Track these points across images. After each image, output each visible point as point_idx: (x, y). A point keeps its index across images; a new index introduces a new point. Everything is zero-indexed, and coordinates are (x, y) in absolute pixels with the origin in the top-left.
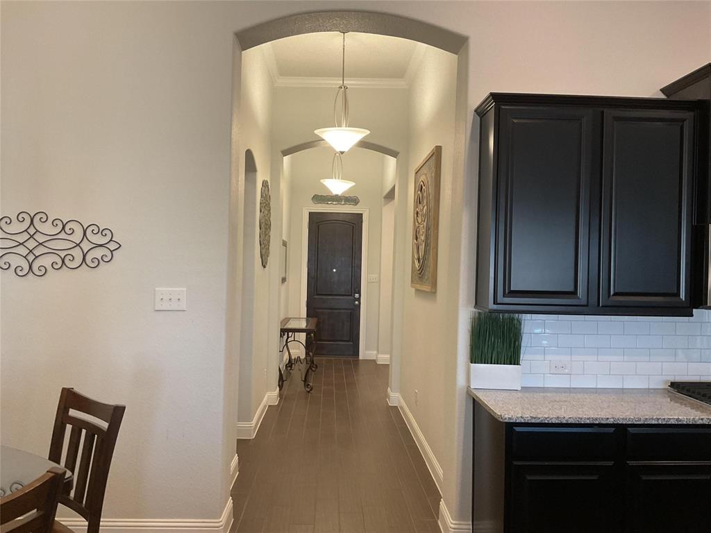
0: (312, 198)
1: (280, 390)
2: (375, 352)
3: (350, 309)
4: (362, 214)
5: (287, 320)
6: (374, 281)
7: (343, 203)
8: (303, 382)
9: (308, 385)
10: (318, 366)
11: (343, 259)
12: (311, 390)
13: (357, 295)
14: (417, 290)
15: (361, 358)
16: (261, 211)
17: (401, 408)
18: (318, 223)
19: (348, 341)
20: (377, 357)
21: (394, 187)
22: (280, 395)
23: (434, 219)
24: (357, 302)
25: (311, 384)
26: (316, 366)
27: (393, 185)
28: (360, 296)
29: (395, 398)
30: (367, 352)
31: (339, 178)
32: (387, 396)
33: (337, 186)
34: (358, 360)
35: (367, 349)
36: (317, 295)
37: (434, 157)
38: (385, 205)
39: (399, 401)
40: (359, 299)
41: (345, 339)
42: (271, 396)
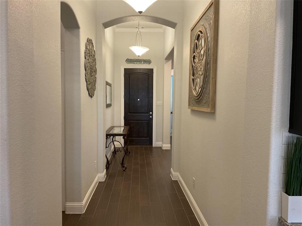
0: (126, 61)
1: (106, 171)
2: (161, 143)
3: (148, 120)
4: (153, 69)
5: (112, 128)
6: (160, 105)
7: (143, 63)
8: (121, 165)
9: (124, 166)
10: (130, 152)
11: (143, 93)
12: (126, 169)
13: (151, 113)
14: (192, 110)
15: (154, 146)
16: (85, 58)
17: (180, 181)
18: (129, 74)
19: (147, 137)
20: (162, 145)
21: (173, 49)
22: (107, 173)
23: (213, 55)
24: (151, 117)
25: (125, 166)
26: (129, 152)
27: (172, 47)
28: (153, 113)
29: (175, 175)
30: (157, 143)
31: (140, 46)
32: (170, 173)
33: (139, 51)
34: (152, 147)
35: (157, 141)
36: (130, 113)
37: (213, 6)
38: (165, 63)
39: (178, 177)
40: (152, 115)
41: (145, 136)
42: (101, 176)
